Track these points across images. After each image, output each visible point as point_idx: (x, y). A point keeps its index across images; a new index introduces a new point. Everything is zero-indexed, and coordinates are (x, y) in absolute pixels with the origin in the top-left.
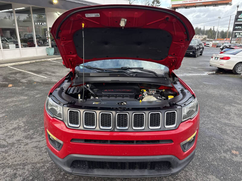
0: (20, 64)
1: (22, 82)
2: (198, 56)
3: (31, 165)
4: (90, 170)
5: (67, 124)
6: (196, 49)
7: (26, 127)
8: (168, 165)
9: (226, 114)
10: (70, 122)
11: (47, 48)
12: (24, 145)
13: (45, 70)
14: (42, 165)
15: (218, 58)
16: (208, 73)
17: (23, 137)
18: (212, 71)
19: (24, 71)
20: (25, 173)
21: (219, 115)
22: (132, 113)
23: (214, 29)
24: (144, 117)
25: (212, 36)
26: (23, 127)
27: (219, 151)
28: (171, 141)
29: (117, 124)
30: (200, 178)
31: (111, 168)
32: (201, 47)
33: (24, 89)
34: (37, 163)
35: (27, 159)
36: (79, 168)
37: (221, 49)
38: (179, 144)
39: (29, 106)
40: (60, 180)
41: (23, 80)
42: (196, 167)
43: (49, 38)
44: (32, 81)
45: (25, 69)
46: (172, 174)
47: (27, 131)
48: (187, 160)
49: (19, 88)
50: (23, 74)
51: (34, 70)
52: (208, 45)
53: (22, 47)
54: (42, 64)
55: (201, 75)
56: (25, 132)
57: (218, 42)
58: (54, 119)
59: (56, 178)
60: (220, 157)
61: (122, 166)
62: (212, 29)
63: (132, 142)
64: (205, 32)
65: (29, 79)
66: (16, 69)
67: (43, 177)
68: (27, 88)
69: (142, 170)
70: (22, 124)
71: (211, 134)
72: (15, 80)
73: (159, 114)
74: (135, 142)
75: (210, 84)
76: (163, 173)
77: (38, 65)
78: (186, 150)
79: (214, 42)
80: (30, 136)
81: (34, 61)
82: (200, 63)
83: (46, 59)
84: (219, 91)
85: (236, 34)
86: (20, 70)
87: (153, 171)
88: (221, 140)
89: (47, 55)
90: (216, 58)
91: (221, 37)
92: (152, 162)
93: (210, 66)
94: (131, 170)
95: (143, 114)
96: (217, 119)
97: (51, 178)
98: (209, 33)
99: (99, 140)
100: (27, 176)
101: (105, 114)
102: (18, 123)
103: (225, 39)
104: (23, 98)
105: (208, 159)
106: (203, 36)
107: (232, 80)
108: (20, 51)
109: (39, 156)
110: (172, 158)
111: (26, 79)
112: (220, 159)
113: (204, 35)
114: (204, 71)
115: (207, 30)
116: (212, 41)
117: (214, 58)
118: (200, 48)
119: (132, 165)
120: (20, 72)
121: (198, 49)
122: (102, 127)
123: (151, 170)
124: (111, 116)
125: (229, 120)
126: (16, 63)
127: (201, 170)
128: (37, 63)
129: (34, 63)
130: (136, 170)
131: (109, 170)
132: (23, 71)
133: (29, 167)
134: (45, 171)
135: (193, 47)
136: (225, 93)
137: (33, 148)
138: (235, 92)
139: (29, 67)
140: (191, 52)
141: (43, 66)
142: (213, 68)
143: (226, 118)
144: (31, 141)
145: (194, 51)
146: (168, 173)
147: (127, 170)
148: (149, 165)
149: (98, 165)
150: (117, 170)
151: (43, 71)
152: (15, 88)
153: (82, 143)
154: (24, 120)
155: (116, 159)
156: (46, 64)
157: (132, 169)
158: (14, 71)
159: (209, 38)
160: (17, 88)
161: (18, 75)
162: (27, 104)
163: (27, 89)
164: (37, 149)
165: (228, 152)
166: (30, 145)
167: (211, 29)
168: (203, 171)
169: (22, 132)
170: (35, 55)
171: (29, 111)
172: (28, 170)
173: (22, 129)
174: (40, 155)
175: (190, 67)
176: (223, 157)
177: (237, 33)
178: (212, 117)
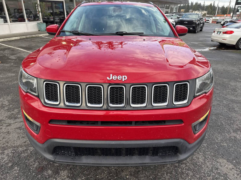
0: (9, 40)
1: (10, 59)
2: (198, 32)
3: (11, 149)
4: (77, 157)
5: (43, 101)
6: (196, 24)
7: (11, 106)
8: (175, 150)
9: (232, 91)
10: (47, 98)
11: (38, 23)
12: (6, 126)
13: (36, 46)
14: (25, 148)
15: (220, 32)
16: (209, 48)
17: (6, 117)
18: (213, 47)
19: (14, 48)
20: (4, 158)
21: (225, 92)
22: (130, 86)
23: (214, 4)
24: (145, 90)
25: (212, 12)
26: (7, 106)
27: (227, 130)
28: (182, 121)
29: (110, 100)
30: (208, 162)
31: (103, 155)
32: (202, 22)
33: (12, 66)
34: (18, 146)
35: (8, 142)
36: (63, 154)
37: (221, 25)
38: (190, 124)
39: (16, 84)
40: (44, 166)
41: (12, 57)
42: (203, 149)
43: (40, 12)
44: (22, 57)
45: (15, 45)
46: (179, 161)
47: (11, 110)
48: (197, 144)
49: (7, 65)
50: (12, 51)
51: (24, 46)
52: (208, 21)
53: (10, 22)
54: (33, 40)
55: (202, 50)
56: (9, 112)
57: (218, 18)
58: (28, 94)
59: (40, 164)
60: (230, 137)
61: (117, 152)
62: (213, 5)
63: (130, 123)
64: (205, 8)
65: (18, 55)
66: (5, 45)
67: (24, 163)
68: (15, 64)
69: (142, 156)
70: (6, 103)
71: (218, 112)
72: (3, 56)
73: (166, 86)
74: (133, 123)
75: (212, 59)
76: (168, 160)
77: (29, 41)
78: (197, 132)
79: (214, 18)
80: (14, 116)
81: (24, 37)
82: (201, 39)
83: (37, 35)
84: (223, 66)
85: (238, 9)
86: (9, 46)
87: (156, 157)
88: (230, 119)
89: (39, 31)
90: (218, 32)
91: (221, 13)
92: (154, 148)
93: (212, 41)
94: (128, 157)
95: (145, 87)
96: (222, 95)
97: (34, 164)
98: (209, 8)
99: (87, 121)
100: (7, 162)
101: (94, 87)
102: (2, 101)
103: (225, 15)
104: (10, 75)
105: (216, 139)
106: (202, 12)
107: (235, 56)
108: (9, 26)
109: (22, 138)
110: (181, 142)
111: (15, 56)
112: (230, 139)
113: (204, 11)
114: (205, 47)
115: (207, 6)
116: (212, 17)
117: (216, 32)
118: (200, 23)
119: (130, 152)
120: (9, 48)
121: (198, 24)
122: (89, 104)
123: (153, 156)
124: (101, 90)
125: (236, 96)
126: (5, 39)
127: (210, 153)
128: (28, 39)
129: (24, 39)
130: (134, 157)
131: (101, 157)
132: (12, 47)
133: (9, 151)
134: (28, 156)
135: (194, 21)
136: (230, 68)
137: (17, 130)
138: (239, 67)
139: (19, 43)
140: (191, 27)
141: (34, 42)
142: (215, 43)
143: (232, 94)
144: (14, 122)
145: (194, 26)
146: (175, 159)
147: (123, 157)
148: (151, 150)
149: (86, 151)
150: (111, 157)
151: (34, 47)
152: (3, 64)
153: (64, 125)
154: (9, 98)
155: (109, 145)
156: (37, 40)
157: (129, 155)
158: (2, 48)
159: (209, 15)
160: (5, 64)
161: (6, 52)
162: (14, 81)
163: (15, 66)
164: (21, 130)
165: (238, 131)
166: (13, 126)
167: (211, 4)
168: (212, 154)
169: (5, 112)
170: (26, 31)
171: (16, 88)
172: (8, 155)
173: (6, 108)
174: (24, 137)
175: (191, 43)
176: (233, 138)
177: (240, 7)
178: (217, 93)
